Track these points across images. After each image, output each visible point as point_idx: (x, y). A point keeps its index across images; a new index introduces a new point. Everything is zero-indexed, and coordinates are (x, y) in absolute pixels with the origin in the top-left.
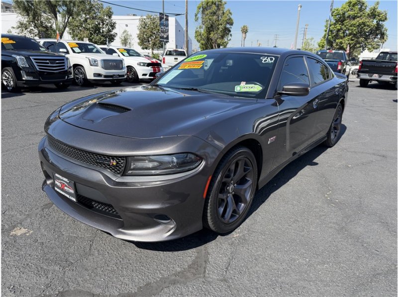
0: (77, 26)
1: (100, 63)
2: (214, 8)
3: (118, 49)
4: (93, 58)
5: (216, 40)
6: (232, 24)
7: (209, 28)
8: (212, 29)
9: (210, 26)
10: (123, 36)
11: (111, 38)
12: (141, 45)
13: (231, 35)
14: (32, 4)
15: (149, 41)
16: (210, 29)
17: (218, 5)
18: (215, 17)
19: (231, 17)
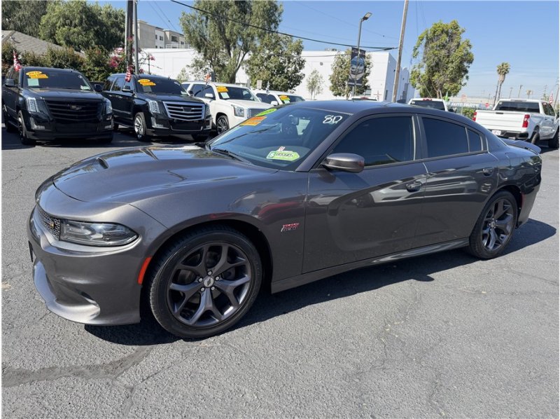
0: (257, 65)
1: (246, 113)
2: (444, 38)
3: (279, 96)
5: (441, 85)
6: (470, 61)
7: (432, 67)
8: (437, 69)
9: (433, 64)
10: (311, 78)
11: (295, 80)
12: (333, 91)
13: (467, 78)
14: (205, 40)
15: (344, 85)
16: (435, 68)
17: (452, 33)
18: (444, 52)
19: (469, 51)
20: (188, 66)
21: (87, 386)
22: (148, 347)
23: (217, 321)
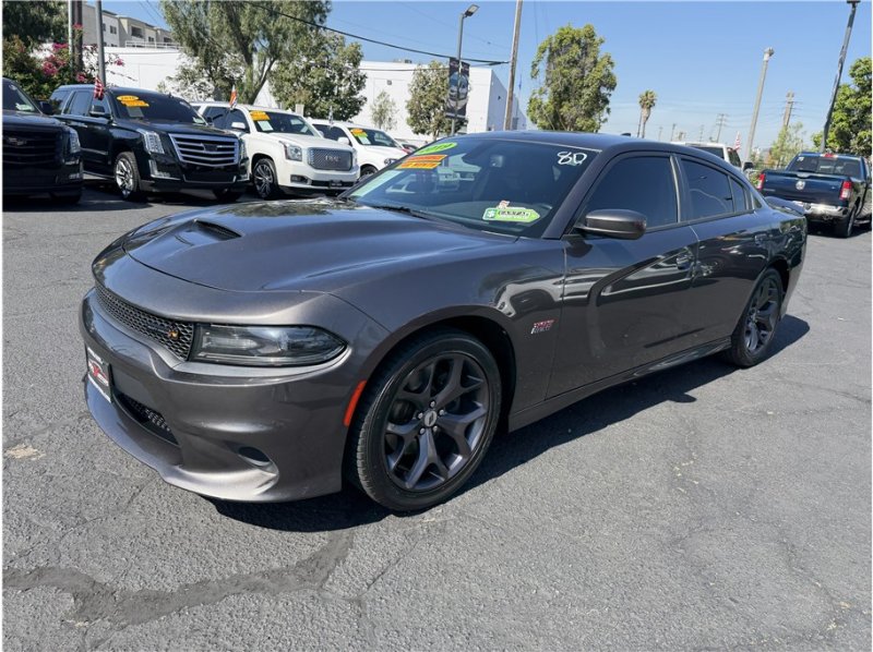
0: (289, 80)
1: (305, 155)
2: (576, 50)
3: (350, 129)
4: (294, 143)
5: (573, 121)
6: (612, 87)
7: (559, 94)
8: (566, 96)
9: (561, 89)
10: (378, 104)
11: (350, 108)
12: (412, 125)
13: (608, 110)
14: (205, 34)
15: (429, 118)
16: (563, 95)
17: (586, 44)
18: (575, 71)
19: (611, 71)
20: (170, 78)
21: (281, 605)
22: (345, 532)
23: (442, 479)
